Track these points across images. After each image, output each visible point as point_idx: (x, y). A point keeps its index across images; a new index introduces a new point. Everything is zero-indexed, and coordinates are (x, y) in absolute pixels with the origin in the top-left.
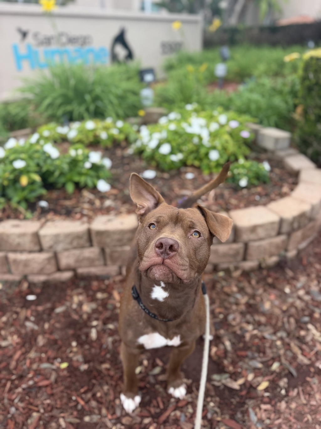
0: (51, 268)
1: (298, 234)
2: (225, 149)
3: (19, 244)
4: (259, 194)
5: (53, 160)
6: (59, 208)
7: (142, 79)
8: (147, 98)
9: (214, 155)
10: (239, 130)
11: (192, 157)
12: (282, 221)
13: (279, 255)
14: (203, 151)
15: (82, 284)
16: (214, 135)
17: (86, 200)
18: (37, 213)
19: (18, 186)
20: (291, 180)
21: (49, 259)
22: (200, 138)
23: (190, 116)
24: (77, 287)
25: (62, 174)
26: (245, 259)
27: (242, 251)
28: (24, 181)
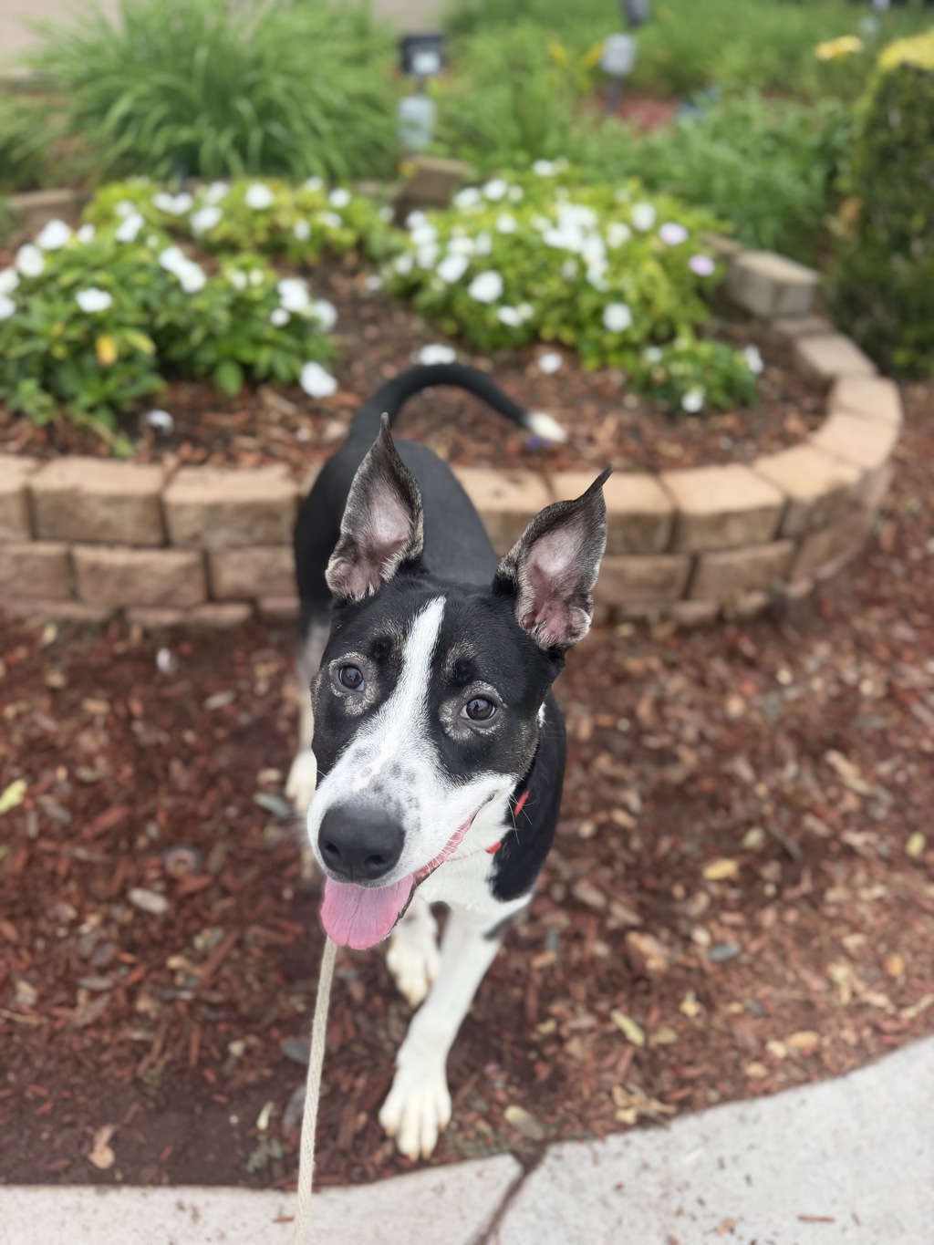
0: (193, 592)
1: (821, 542)
2: (646, 302)
3: (105, 525)
4: (730, 433)
5: (188, 296)
6: (202, 433)
7: (406, 66)
8: (414, 126)
9: (618, 317)
10: (686, 252)
11: (554, 316)
12: (789, 504)
13: (769, 590)
14: (587, 302)
15: (274, 637)
16: (619, 260)
17: (275, 416)
18: (143, 444)
19: (88, 361)
20: (809, 403)
21: (187, 570)
22: (583, 267)
23: (554, 200)
24: (262, 644)
25: (211, 337)
26: (686, 595)
27: (681, 577)
28: (107, 350)
